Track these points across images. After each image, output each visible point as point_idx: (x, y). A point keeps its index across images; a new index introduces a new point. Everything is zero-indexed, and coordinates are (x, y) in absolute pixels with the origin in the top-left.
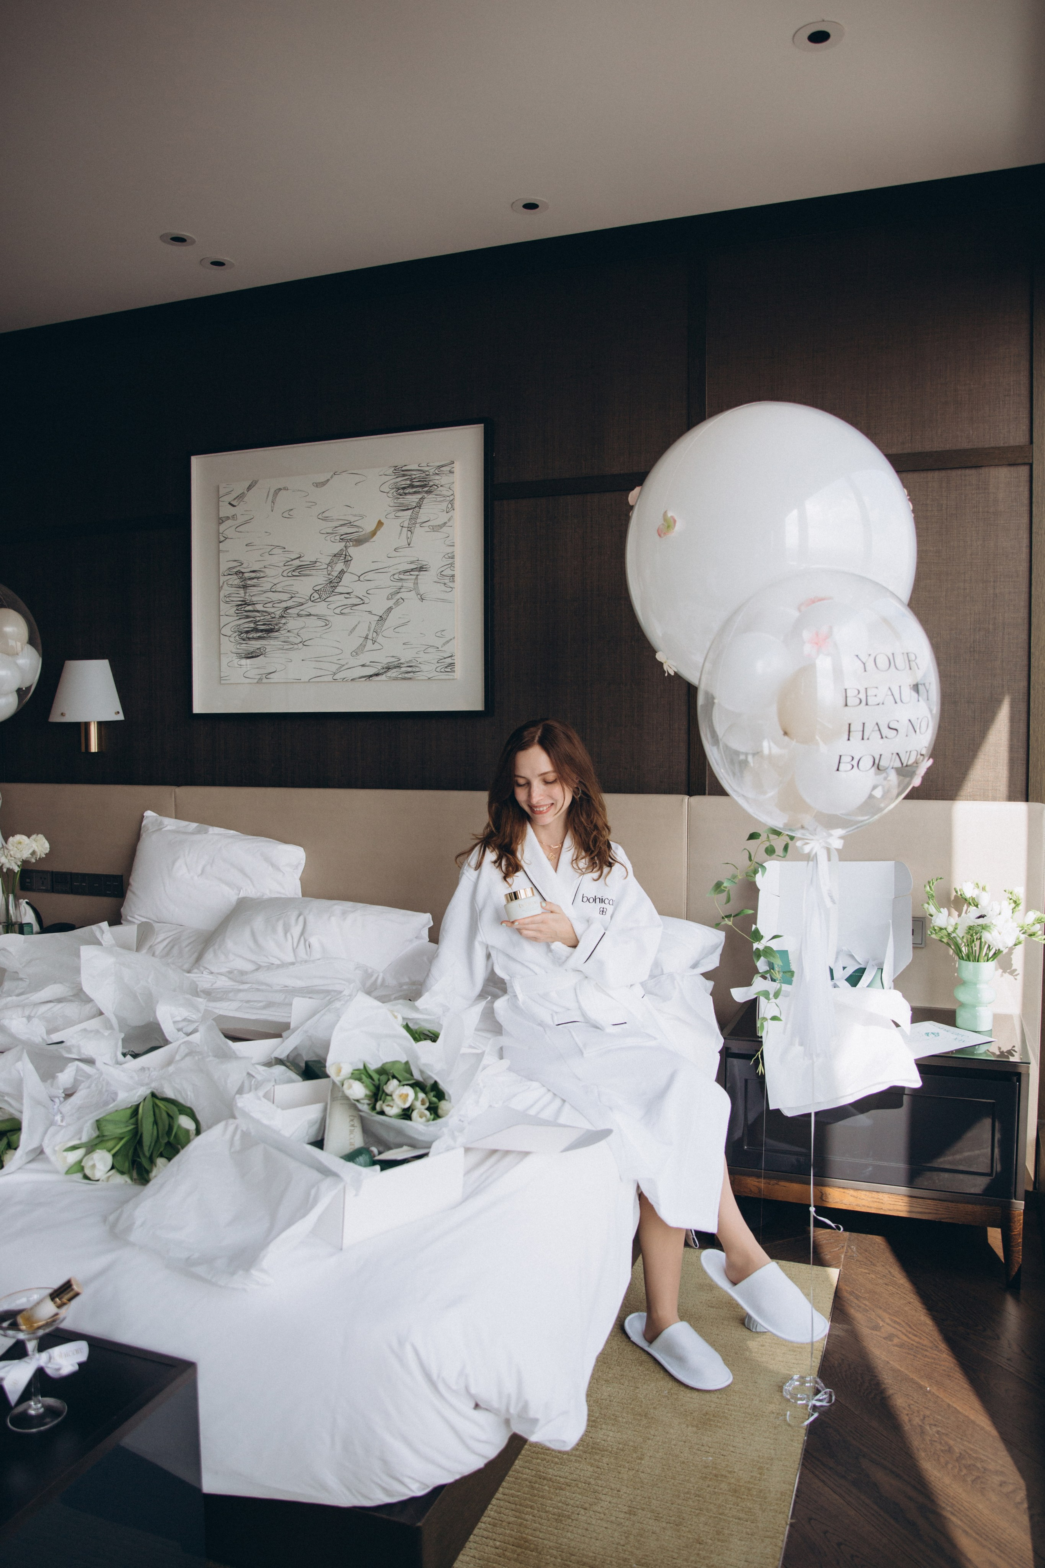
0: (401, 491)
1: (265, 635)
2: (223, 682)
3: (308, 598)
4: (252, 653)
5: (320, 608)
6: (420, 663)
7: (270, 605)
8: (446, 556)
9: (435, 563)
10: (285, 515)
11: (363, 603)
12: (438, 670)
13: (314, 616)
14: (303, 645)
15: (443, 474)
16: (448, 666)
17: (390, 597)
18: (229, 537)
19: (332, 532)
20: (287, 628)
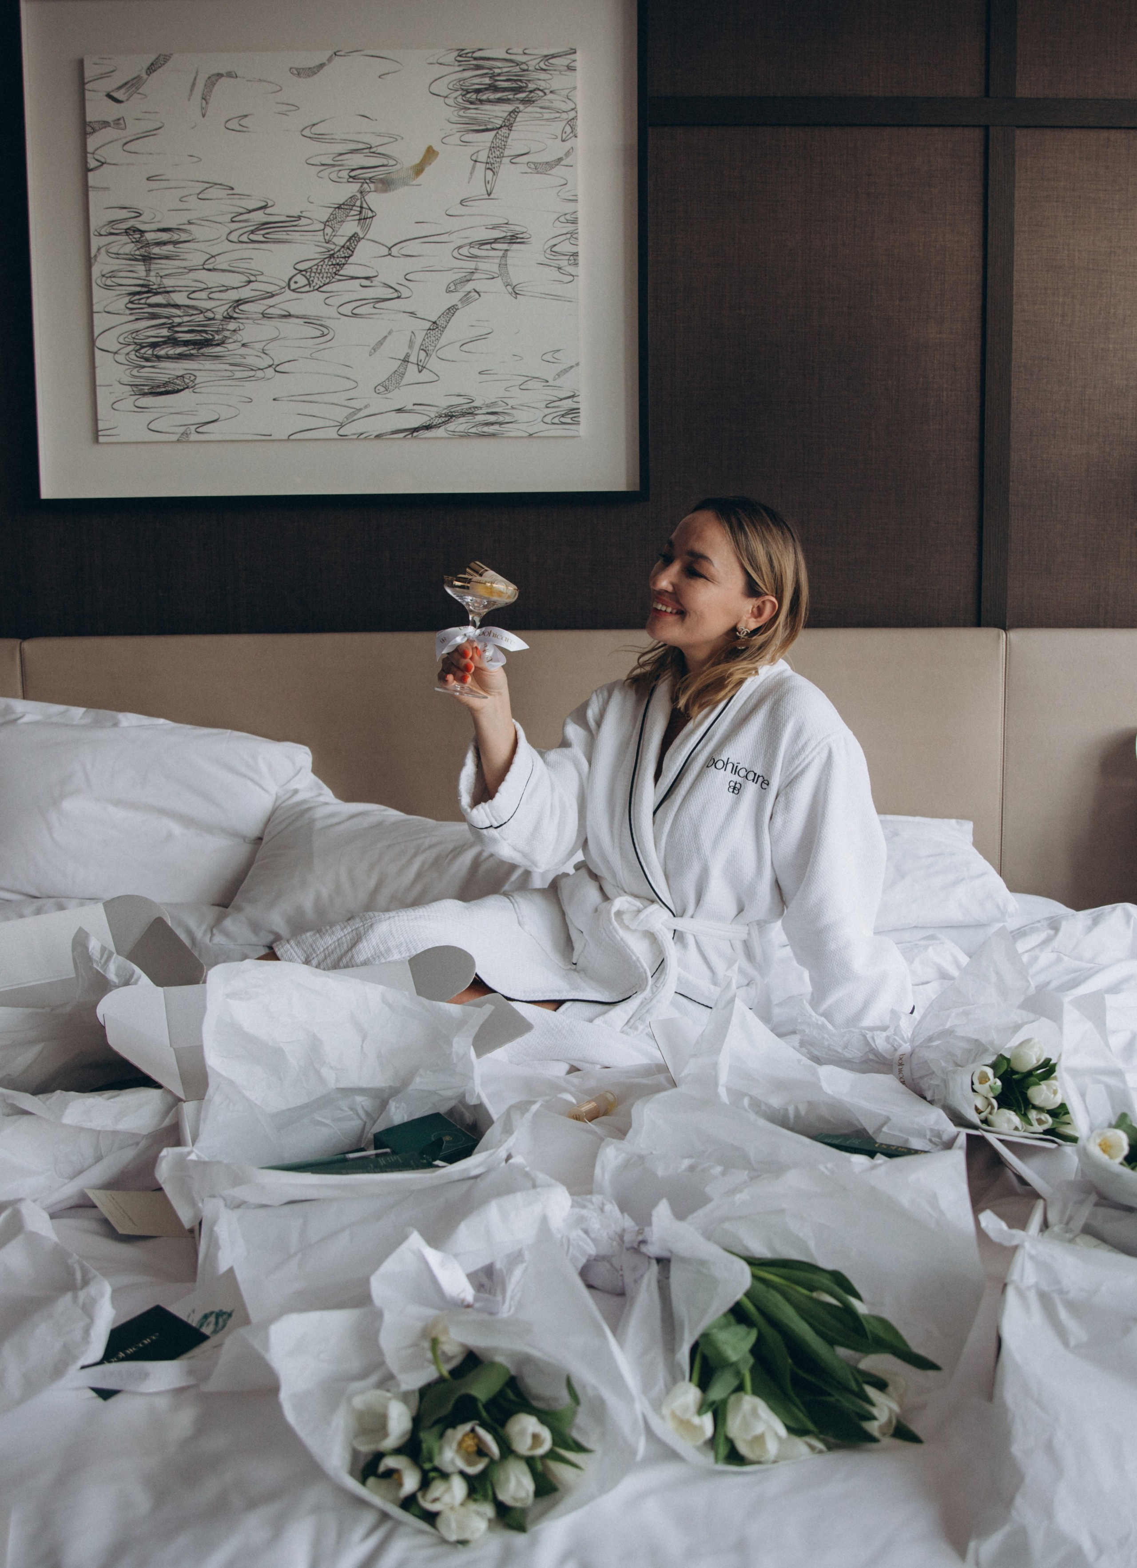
0: (473, 96)
1: (192, 352)
2: (102, 439)
3: (284, 285)
4: (166, 384)
5: (310, 304)
6: (513, 408)
7: (204, 295)
8: (562, 219)
9: (540, 230)
10: (230, 125)
11: (398, 297)
12: (547, 419)
13: (297, 317)
14: (276, 371)
15: (555, 70)
16: (567, 414)
17: (453, 288)
18: (108, 161)
19: (331, 162)
20: (239, 339)
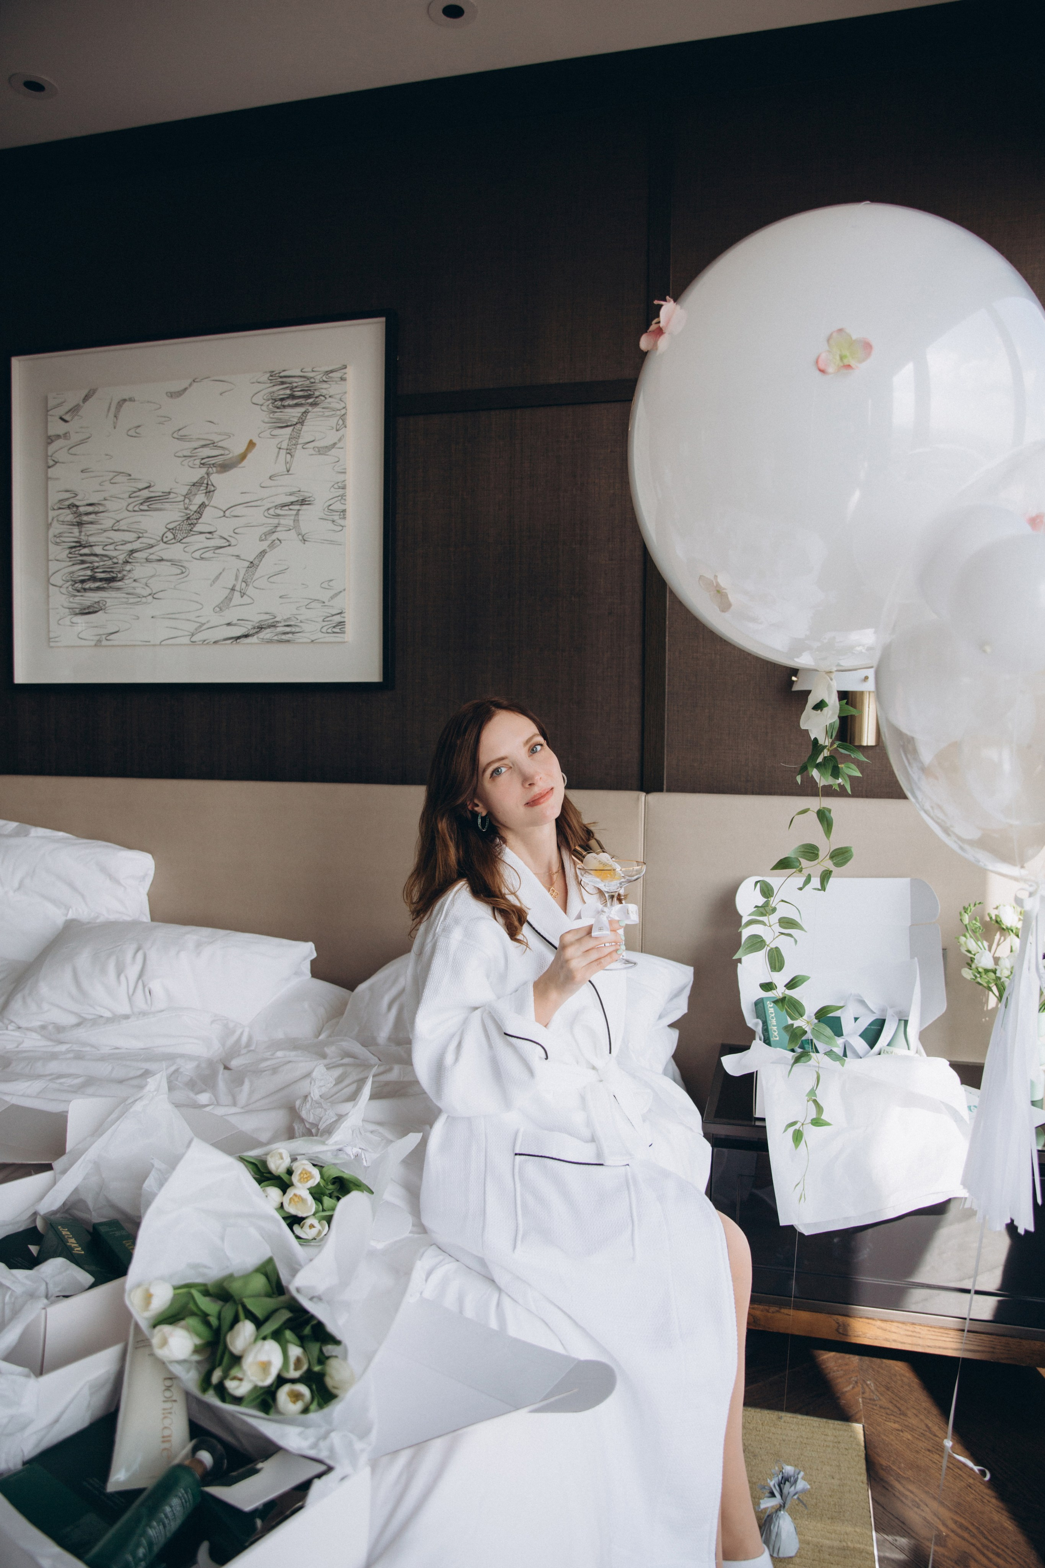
0: (280, 403)
1: (104, 585)
2: (52, 644)
3: (159, 539)
4: (89, 607)
5: (175, 551)
6: (302, 622)
7: (111, 547)
8: (336, 486)
9: (321, 494)
10: (130, 433)
11: (229, 545)
12: (324, 630)
13: (167, 561)
14: (153, 598)
15: (333, 381)
16: (337, 626)
17: (264, 538)
18: (60, 461)
19: (190, 454)
20: (133, 576)
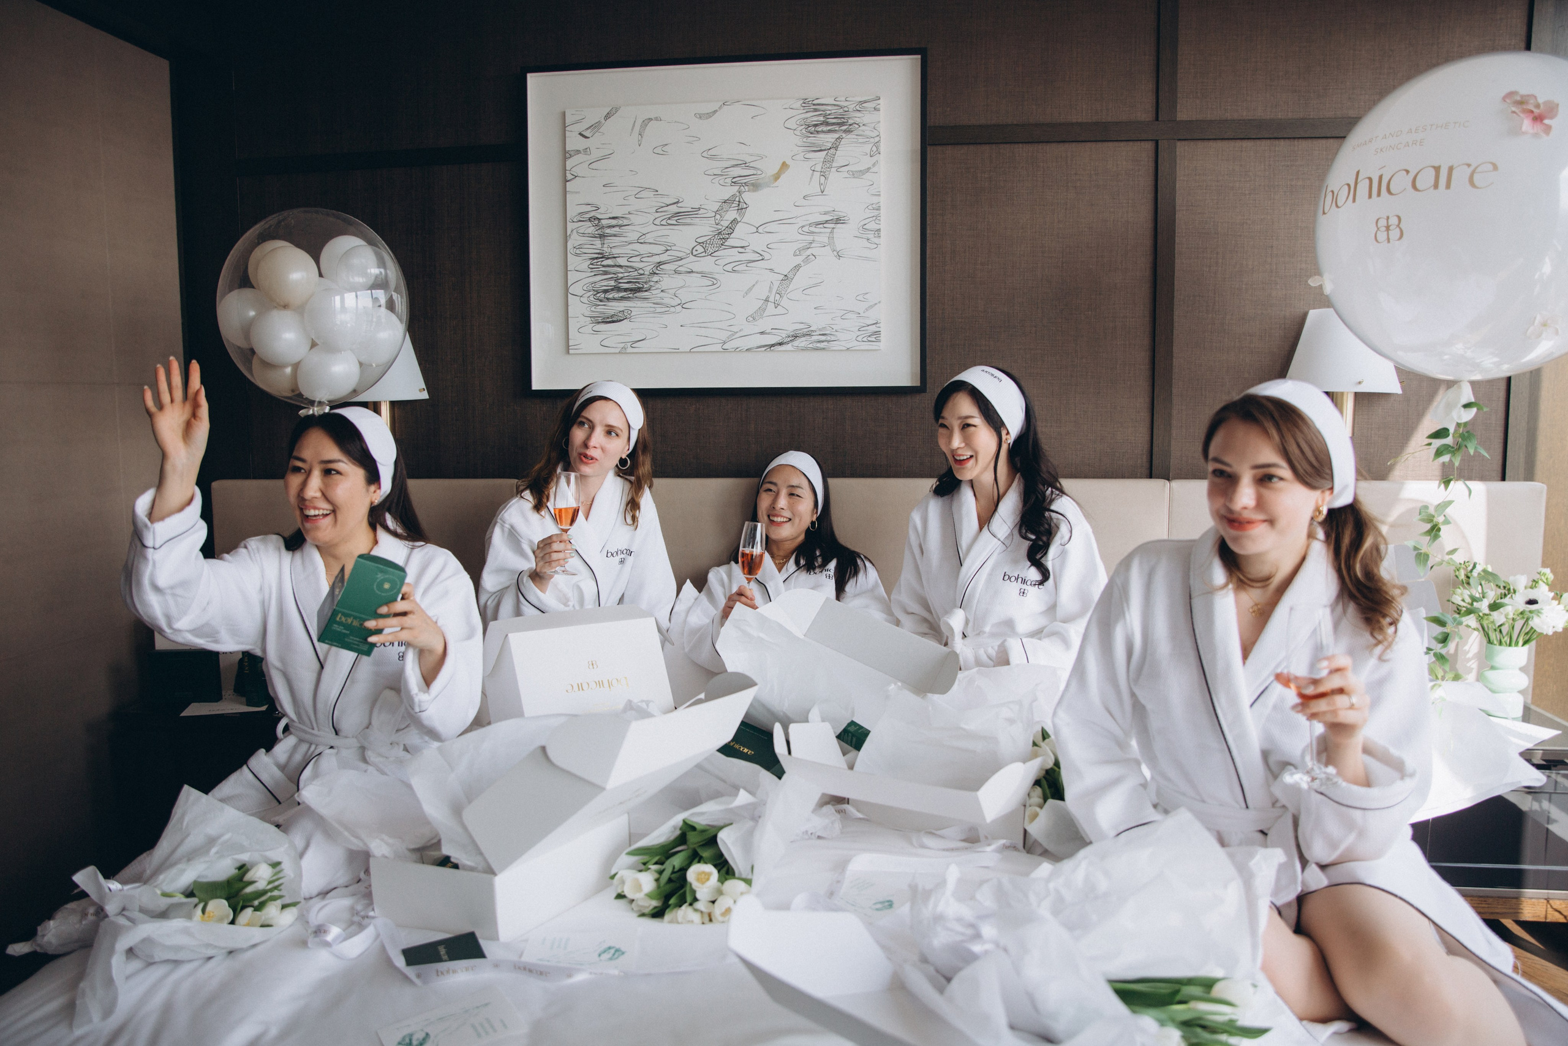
0: (813, 129)
1: (629, 295)
2: (571, 352)
3: (689, 252)
4: (612, 316)
5: (706, 264)
6: (836, 331)
7: (638, 259)
8: (870, 207)
9: (856, 215)
10: (656, 151)
11: (762, 259)
12: (860, 339)
13: (697, 273)
14: (682, 308)
15: (866, 111)
16: (872, 335)
17: (798, 253)
18: (580, 175)
19: (720, 173)
20: (660, 287)
